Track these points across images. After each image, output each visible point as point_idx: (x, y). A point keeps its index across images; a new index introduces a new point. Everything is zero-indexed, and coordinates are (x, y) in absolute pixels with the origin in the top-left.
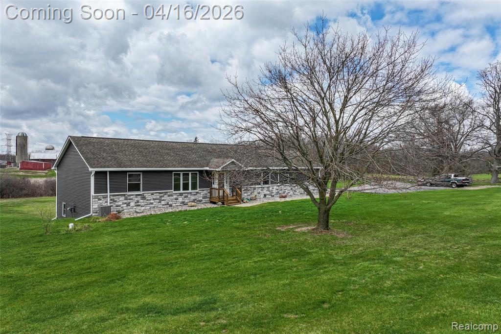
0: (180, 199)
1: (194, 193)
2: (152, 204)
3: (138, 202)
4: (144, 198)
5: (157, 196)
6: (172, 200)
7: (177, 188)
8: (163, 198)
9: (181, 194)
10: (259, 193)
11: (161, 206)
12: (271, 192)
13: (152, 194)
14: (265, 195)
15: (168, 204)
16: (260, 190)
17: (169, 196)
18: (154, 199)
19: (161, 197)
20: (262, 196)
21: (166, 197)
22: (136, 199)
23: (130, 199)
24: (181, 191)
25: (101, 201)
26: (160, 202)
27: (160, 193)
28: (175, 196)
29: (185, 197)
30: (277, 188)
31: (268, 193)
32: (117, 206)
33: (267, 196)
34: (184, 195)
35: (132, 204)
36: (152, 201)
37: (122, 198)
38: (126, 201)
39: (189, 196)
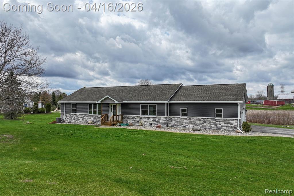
0: (92, 119)
1: (99, 117)
2: (80, 120)
3: (74, 118)
4: (77, 116)
5: (82, 116)
6: (88, 119)
7: (91, 113)
8: (84, 117)
9: (92, 116)
10: (145, 122)
11: (83, 121)
12: (158, 122)
13: (80, 115)
14: (151, 124)
15: (86, 121)
16: (146, 119)
17: (87, 116)
18: (81, 118)
19: (83, 117)
20: (148, 125)
21: (85, 117)
22: (74, 116)
23: (72, 116)
24: (93, 115)
25: (63, 116)
26: (83, 119)
27: (83, 115)
28: (89, 117)
29: (94, 118)
30: (165, 119)
31: (154, 122)
32: (68, 119)
33: (153, 125)
34: (94, 117)
35: (73, 119)
36: (80, 118)
37: (69, 115)
38: (70, 117)
39: (96, 118)
